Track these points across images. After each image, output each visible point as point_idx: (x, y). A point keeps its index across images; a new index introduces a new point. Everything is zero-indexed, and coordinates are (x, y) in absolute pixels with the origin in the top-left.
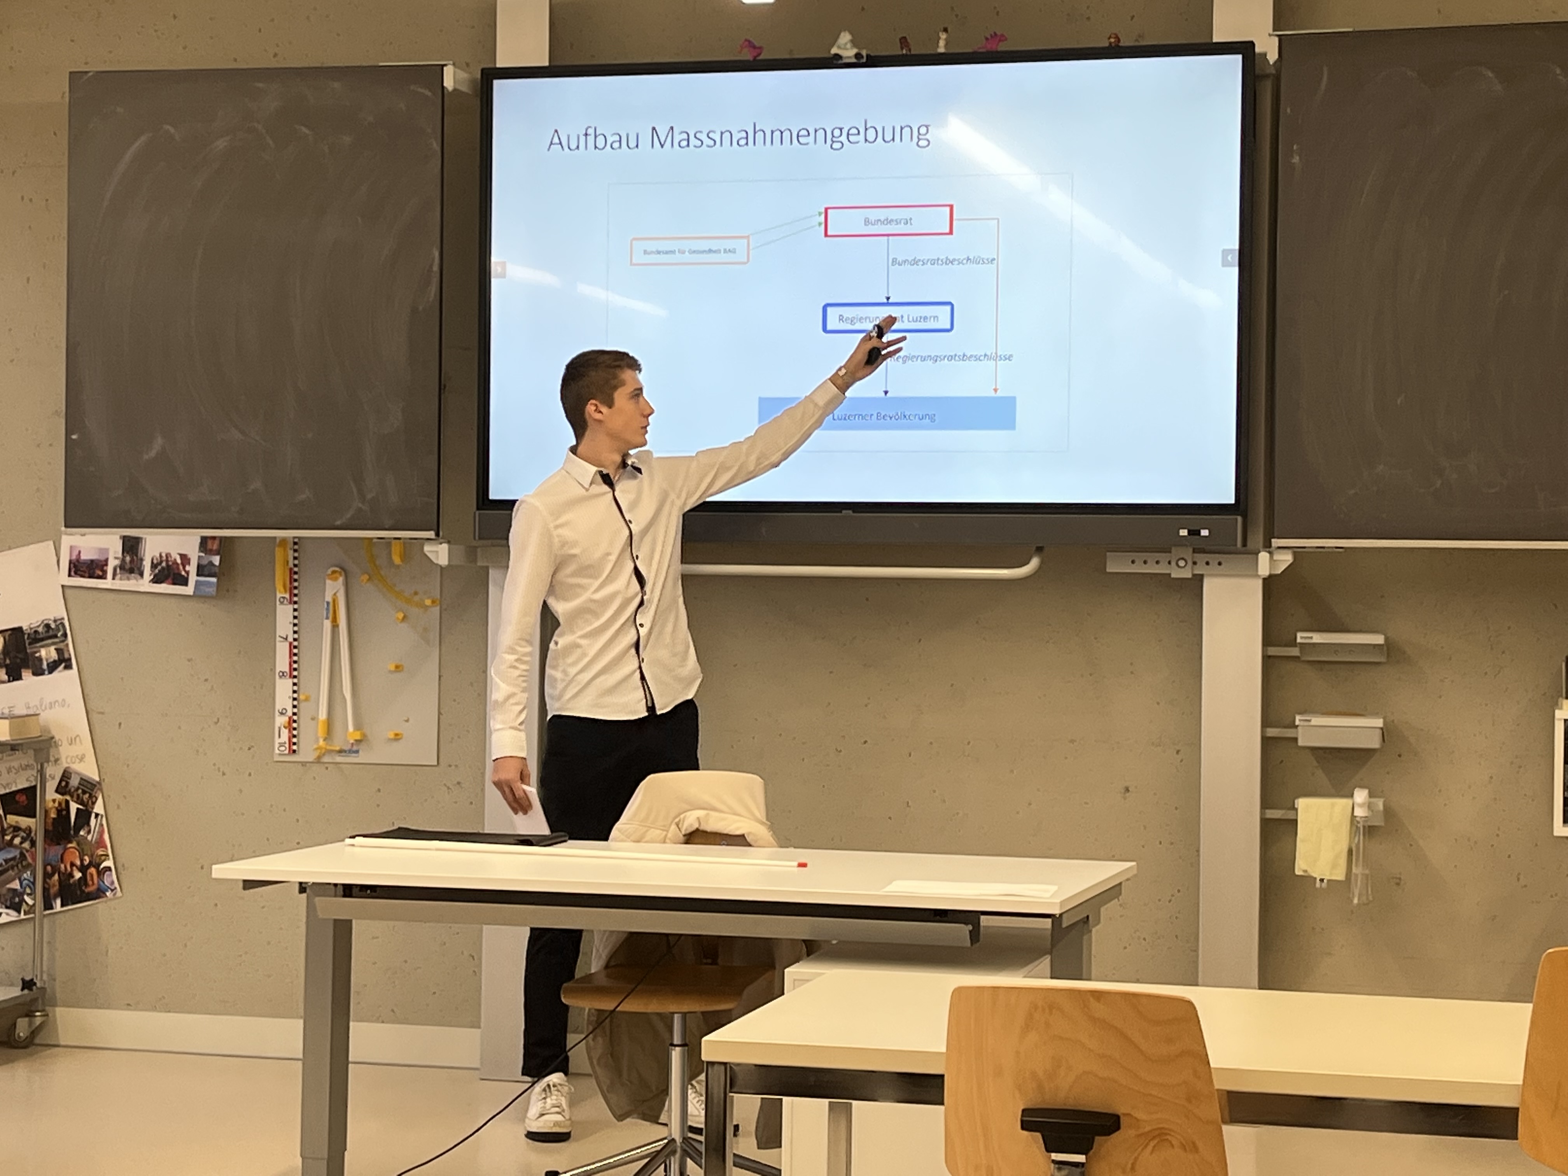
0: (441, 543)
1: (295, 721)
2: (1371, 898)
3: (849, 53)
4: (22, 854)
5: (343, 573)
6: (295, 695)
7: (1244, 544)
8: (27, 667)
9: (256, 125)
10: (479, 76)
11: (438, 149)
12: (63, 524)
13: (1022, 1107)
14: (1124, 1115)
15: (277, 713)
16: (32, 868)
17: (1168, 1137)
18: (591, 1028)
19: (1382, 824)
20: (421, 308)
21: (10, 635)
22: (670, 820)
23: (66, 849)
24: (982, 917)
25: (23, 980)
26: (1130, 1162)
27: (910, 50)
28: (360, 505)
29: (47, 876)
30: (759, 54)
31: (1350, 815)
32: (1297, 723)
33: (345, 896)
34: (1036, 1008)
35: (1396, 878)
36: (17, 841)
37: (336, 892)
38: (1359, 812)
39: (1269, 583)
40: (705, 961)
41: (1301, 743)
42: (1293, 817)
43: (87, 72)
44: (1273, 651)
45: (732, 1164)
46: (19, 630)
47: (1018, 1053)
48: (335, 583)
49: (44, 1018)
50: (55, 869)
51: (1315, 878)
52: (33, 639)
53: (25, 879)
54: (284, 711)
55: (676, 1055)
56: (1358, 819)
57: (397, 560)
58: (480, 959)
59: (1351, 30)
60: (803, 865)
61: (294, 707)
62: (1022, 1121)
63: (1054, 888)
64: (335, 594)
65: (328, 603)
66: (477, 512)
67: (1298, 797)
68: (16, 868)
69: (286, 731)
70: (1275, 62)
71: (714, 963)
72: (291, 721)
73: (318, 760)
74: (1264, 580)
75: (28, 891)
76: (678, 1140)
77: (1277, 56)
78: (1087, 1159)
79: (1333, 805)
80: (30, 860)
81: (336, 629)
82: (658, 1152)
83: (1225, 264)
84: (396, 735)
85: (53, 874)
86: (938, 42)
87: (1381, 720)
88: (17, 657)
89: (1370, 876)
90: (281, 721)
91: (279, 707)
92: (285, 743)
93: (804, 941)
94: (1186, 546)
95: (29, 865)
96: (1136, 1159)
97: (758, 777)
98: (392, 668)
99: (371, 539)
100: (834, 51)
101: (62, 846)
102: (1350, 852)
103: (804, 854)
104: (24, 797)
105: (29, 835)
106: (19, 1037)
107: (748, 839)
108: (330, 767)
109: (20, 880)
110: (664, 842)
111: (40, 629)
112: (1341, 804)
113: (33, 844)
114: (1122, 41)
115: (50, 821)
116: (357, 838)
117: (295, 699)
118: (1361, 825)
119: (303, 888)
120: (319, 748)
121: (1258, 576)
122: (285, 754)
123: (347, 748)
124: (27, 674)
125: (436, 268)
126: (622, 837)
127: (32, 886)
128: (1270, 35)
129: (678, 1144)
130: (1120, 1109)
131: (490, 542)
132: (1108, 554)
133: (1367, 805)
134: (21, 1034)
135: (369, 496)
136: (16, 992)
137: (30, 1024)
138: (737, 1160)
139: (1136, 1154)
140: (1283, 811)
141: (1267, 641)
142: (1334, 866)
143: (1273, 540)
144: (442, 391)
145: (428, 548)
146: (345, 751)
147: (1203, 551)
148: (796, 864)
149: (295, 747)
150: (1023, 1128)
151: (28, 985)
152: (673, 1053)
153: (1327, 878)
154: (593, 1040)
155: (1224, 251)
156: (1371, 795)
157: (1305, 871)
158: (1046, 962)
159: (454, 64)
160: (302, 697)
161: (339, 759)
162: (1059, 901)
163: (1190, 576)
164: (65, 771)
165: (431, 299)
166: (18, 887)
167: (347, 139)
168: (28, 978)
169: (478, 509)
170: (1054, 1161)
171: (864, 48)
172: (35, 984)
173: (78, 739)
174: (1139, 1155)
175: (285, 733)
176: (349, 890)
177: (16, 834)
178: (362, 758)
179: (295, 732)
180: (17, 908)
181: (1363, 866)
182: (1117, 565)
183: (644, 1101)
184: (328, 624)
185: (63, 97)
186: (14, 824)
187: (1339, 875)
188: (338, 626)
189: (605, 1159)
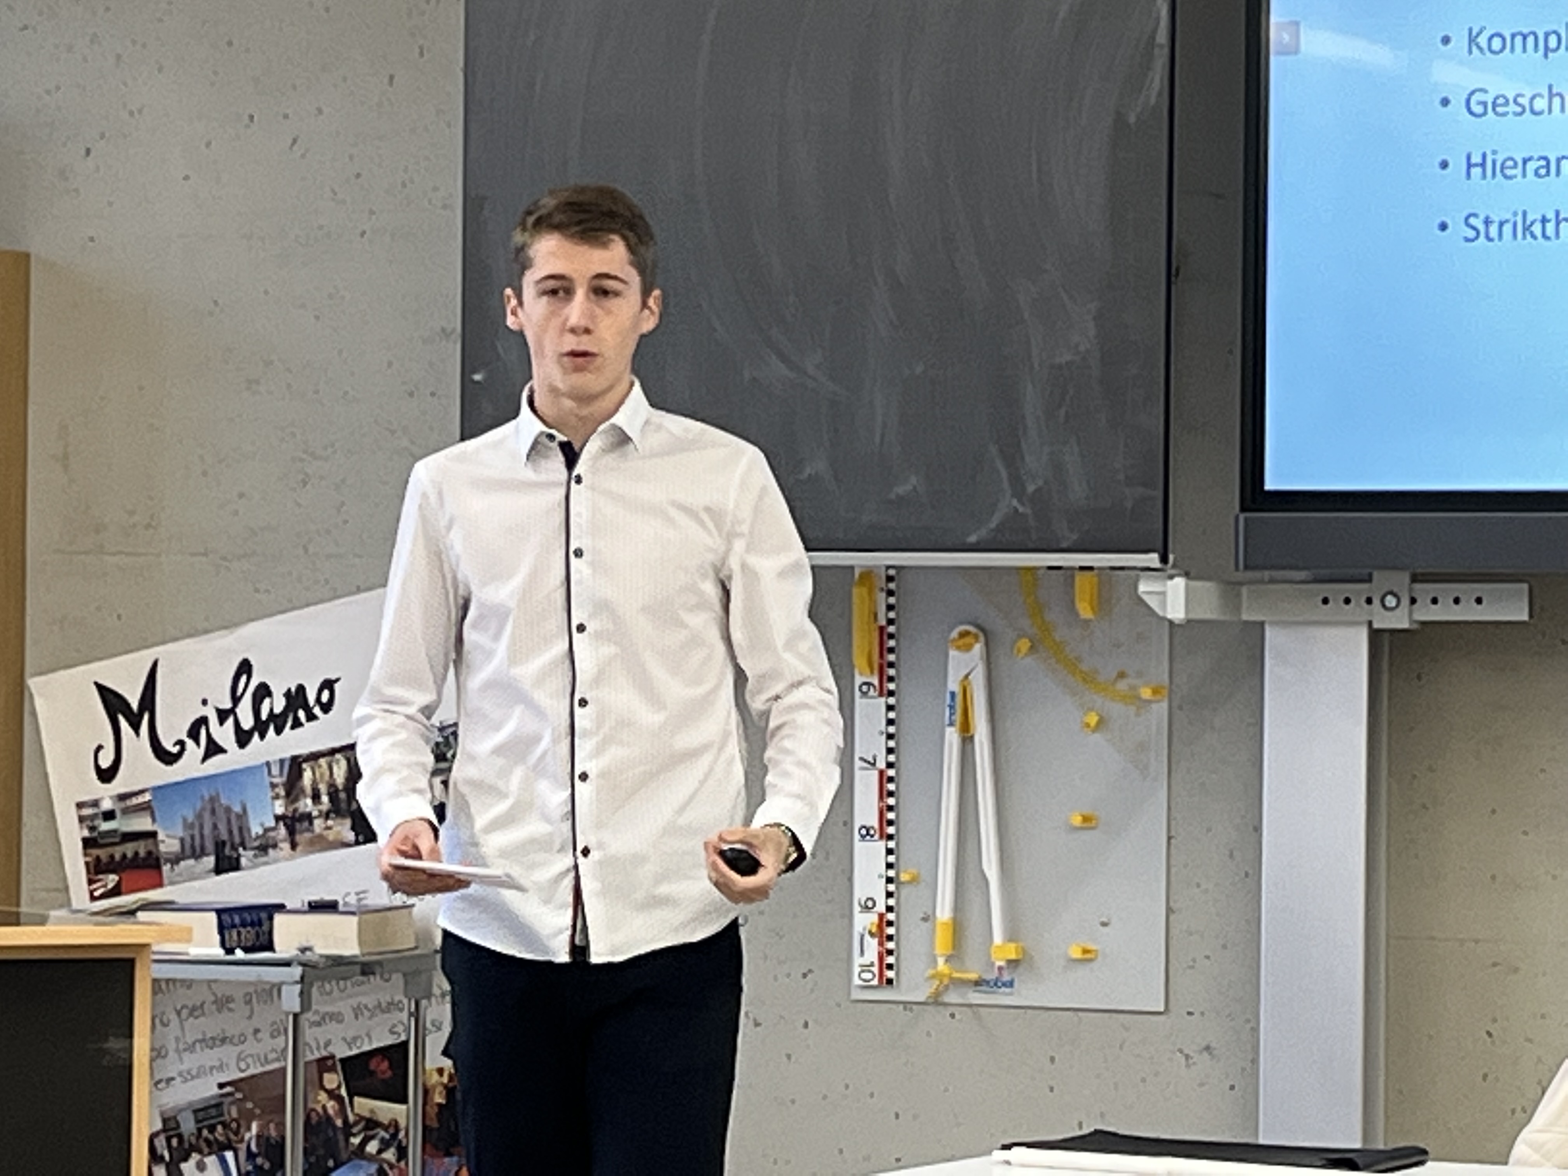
0: (1171, 577)
1: (890, 924)
5: (982, 638)
6: (891, 873)
15: (857, 908)
20: (1132, 119)
28: (1015, 504)
36: (372, 1147)
48: (968, 656)
54: (870, 904)
57: (1085, 611)
61: (890, 895)
64: (967, 677)
65: (953, 694)
66: (1242, 517)
69: (875, 941)
72: (884, 923)
73: (936, 1001)
81: (969, 747)
84: (1085, 951)
90: (863, 921)
91: (860, 894)
92: (872, 965)
98: (1077, 820)
99: (1033, 571)
104: (385, 1065)
105: (394, 1136)
108: (959, 1013)
113: (402, 1153)
115: (432, 1111)
116: (1015, 1149)
117: (890, 880)
120: (939, 977)
122: (872, 987)
123: (992, 976)
125: (1162, 37)
131: (1267, 574)
135: (1031, 488)
144: (1173, 279)
145: (1145, 586)
146: (987, 983)
149: (890, 974)
160: (904, 877)
161: (975, 997)
165: (1153, 101)
169: (1243, 509)
175: (872, 945)
178: (1019, 996)
179: (891, 945)
184: (952, 736)
186: (367, 1114)
188: (972, 738)
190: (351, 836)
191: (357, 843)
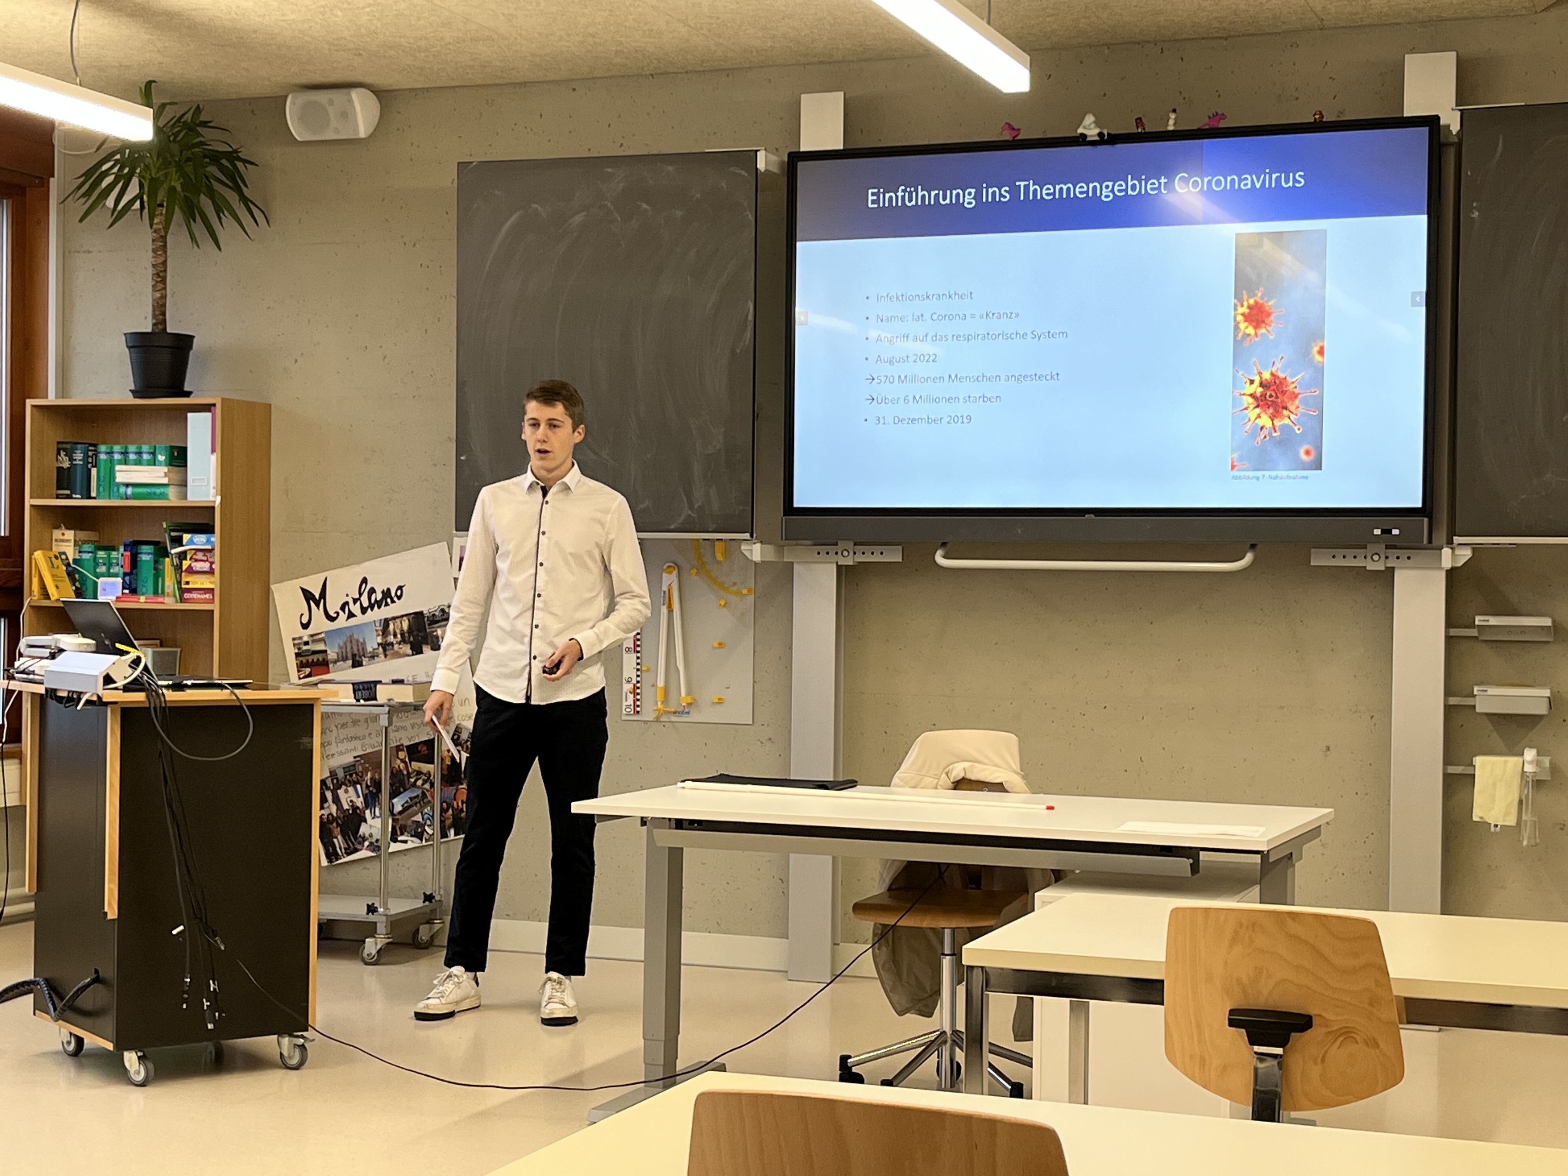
0: (755, 543)
1: (638, 688)
2: (1538, 841)
3: (1092, 133)
4: (423, 793)
5: (677, 568)
6: (639, 667)
7: (1430, 541)
8: (427, 643)
9: (606, 203)
10: (786, 159)
11: (753, 220)
12: (454, 529)
13: (1229, 1009)
14: (1316, 1015)
15: (624, 681)
16: (431, 804)
17: (1353, 1035)
18: (876, 939)
19: (1549, 778)
20: (738, 351)
21: (413, 618)
22: (941, 770)
23: (457, 790)
24: (1201, 853)
25: (424, 894)
26: (1321, 1056)
27: (1144, 129)
28: (690, 512)
29: (443, 811)
30: (1017, 136)
31: (1520, 769)
32: (1475, 693)
33: (677, 828)
34: (1241, 925)
35: (1561, 824)
36: (419, 783)
37: (670, 824)
38: (1528, 768)
39: (1451, 573)
40: (970, 886)
41: (1478, 710)
42: (1472, 773)
43: (472, 162)
44: (1454, 632)
45: (988, 1051)
46: (421, 613)
47: (1226, 963)
48: (670, 576)
49: (441, 925)
50: (450, 805)
51: (1490, 824)
52: (431, 621)
53: (426, 813)
54: (630, 680)
55: (946, 962)
56: (1527, 774)
57: (719, 557)
58: (788, 882)
59: (1523, 104)
60: (1050, 808)
61: (638, 676)
62: (1229, 1020)
63: (1262, 829)
64: (670, 585)
65: (664, 592)
66: (784, 518)
67: (1476, 755)
68: (418, 805)
69: (632, 696)
70: (1458, 133)
71: (978, 887)
72: (635, 688)
73: (657, 720)
74: (1447, 571)
75: (428, 822)
76: (949, 1032)
77: (1459, 128)
78: (1284, 1051)
79: (1506, 762)
80: (430, 798)
81: (671, 614)
82: (932, 1042)
83: (1414, 304)
84: (720, 699)
85: (448, 810)
86: (1168, 121)
87: (1549, 691)
88: (418, 636)
89: (1537, 823)
90: (627, 687)
91: (626, 676)
92: (631, 705)
93: (1052, 870)
94: (1379, 542)
95: (429, 802)
96: (1326, 1052)
97: (1013, 735)
98: (716, 645)
99: (698, 540)
100: (1080, 130)
101: (455, 787)
102: (1521, 802)
103: (1051, 799)
104: (425, 748)
105: (429, 778)
106: (422, 940)
107: (1006, 786)
108: (667, 725)
109: (422, 813)
110: (936, 788)
111: (437, 613)
112: (1513, 761)
113: (432, 785)
114: (1325, 117)
115: (445, 767)
116: (687, 782)
117: (638, 670)
118: (1530, 779)
119: (644, 822)
120: (658, 710)
121: (1442, 568)
122: (631, 715)
123: (680, 710)
124: (426, 649)
125: (751, 317)
126: (902, 783)
127: (431, 818)
128: (1453, 109)
129: (949, 1036)
130: (1312, 1011)
131: (794, 542)
132: (1312, 550)
133: (1535, 763)
134: (423, 938)
135: (696, 506)
136: (419, 903)
137: (431, 929)
138: (993, 1048)
139: (1326, 1048)
140: (1463, 767)
141: (1449, 624)
142: (1507, 814)
143: (1455, 538)
144: (756, 419)
145: (744, 547)
146: (679, 713)
147: (1395, 547)
148: (1045, 807)
149: (638, 709)
150: (1230, 1025)
151: (429, 898)
152: (944, 960)
153: (1500, 823)
154: (879, 949)
155: (1413, 293)
156: (1539, 754)
157: (1481, 818)
158: (1256, 889)
159: (765, 150)
160: (644, 668)
161: (674, 719)
162: (1266, 840)
163: (1383, 569)
164: (457, 727)
165: (747, 344)
166: (421, 820)
167: (679, 213)
168: (428, 893)
169: (784, 515)
170: (1256, 1053)
171: (1105, 128)
172: (434, 897)
173: (467, 701)
174: (1328, 1049)
175: (631, 698)
176: (680, 824)
177: (418, 777)
178: (694, 717)
179: (638, 697)
180: (420, 836)
181: (1532, 813)
182: (1320, 559)
183: (920, 1000)
184: (664, 609)
185: (452, 183)
186: (417, 769)
187: (1512, 821)
188: (673, 611)
189: (890, 1046)
190: (410, 652)
191: (413, 655)
